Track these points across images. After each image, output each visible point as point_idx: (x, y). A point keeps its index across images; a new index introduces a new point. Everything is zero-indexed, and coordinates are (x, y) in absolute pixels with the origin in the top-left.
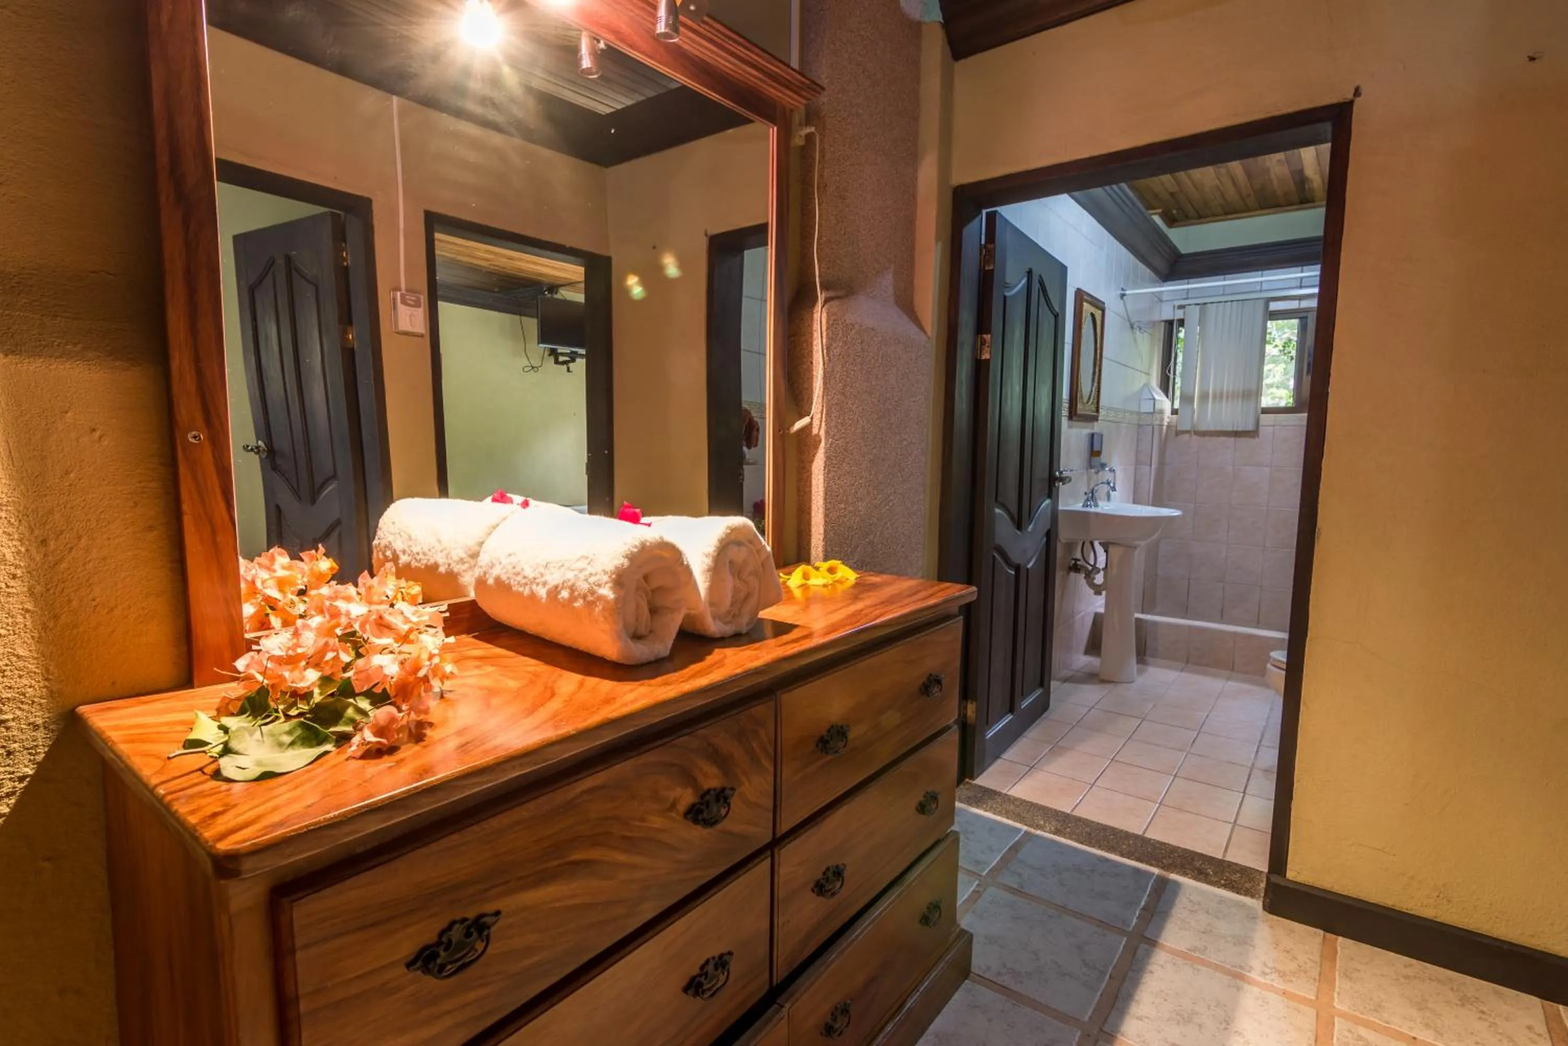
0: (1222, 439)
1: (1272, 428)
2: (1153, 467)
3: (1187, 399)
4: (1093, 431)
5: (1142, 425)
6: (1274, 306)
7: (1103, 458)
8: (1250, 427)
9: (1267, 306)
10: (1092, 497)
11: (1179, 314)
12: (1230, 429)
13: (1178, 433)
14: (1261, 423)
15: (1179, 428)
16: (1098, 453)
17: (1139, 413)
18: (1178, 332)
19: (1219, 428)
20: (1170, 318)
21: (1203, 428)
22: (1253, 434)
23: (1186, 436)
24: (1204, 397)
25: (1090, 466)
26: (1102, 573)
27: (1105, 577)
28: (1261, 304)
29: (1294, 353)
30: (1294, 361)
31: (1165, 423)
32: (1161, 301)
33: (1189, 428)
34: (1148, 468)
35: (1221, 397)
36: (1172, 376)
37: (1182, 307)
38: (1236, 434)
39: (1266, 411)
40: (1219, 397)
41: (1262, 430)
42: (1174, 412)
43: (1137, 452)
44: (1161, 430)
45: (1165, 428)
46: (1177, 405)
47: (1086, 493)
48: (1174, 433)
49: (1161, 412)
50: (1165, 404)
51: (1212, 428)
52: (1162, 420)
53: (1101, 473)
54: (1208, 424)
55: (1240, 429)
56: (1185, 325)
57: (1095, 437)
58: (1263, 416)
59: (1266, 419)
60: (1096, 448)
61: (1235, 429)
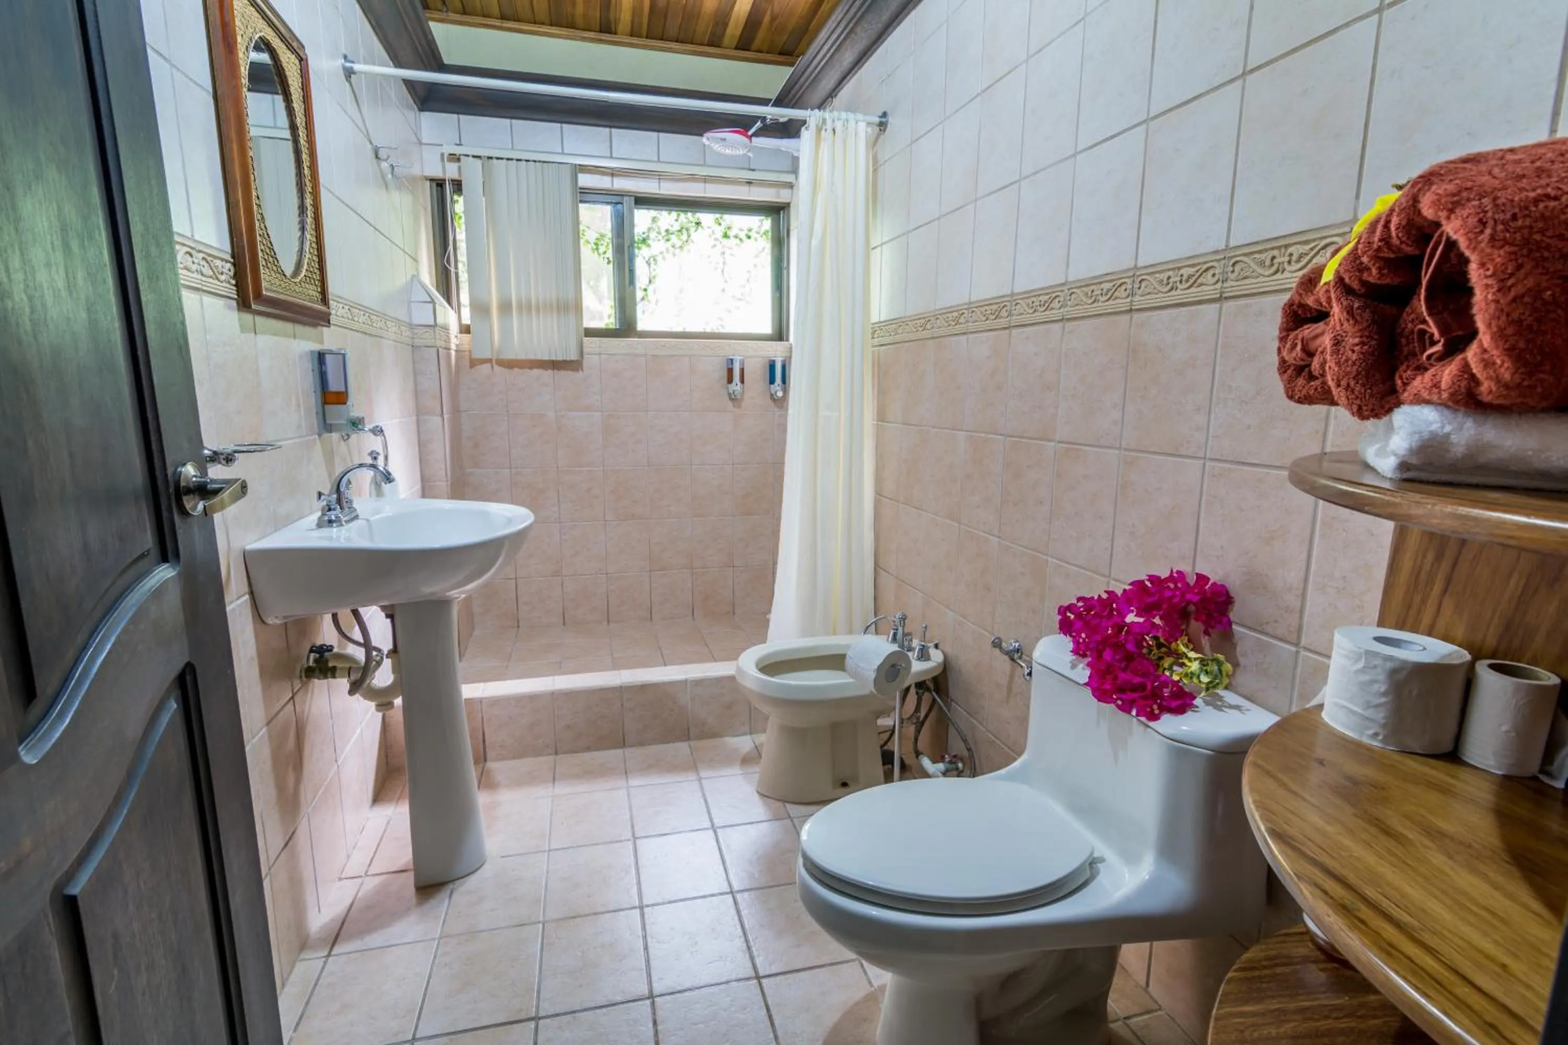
0: (536, 372)
1: (596, 357)
2: (445, 416)
3: (481, 309)
4: (317, 347)
5: (419, 347)
6: (585, 180)
7: (355, 407)
8: (573, 356)
9: (575, 180)
10: (339, 501)
11: (451, 171)
12: (546, 358)
13: (474, 363)
14: (586, 350)
15: (474, 356)
16: (341, 398)
17: (411, 326)
18: (453, 202)
19: (532, 357)
20: (437, 173)
21: (509, 355)
22: (573, 365)
23: (487, 366)
24: (505, 307)
25: (326, 427)
26: (387, 663)
27: (396, 669)
28: (567, 173)
29: (610, 254)
30: (611, 265)
31: (453, 347)
32: (421, 143)
33: (488, 355)
34: (438, 419)
35: (529, 308)
36: (452, 269)
37: (454, 158)
38: (555, 365)
39: (590, 333)
40: (526, 308)
41: (585, 363)
42: (466, 330)
43: (416, 393)
44: (449, 356)
45: (453, 353)
46: (466, 319)
47: (320, 494)
48: (467, 363)
49: (446, 328)
50: (448, 317)
51: (522, 356)
52: (448, 340)
53: (354, 437)
54: (516, 351)
55: (560, 358)
56: (464, 192)
57: (328, 358)
58: (586, 340)
59: (591, 344)
60: (334, 385)
61: (553, 358)
